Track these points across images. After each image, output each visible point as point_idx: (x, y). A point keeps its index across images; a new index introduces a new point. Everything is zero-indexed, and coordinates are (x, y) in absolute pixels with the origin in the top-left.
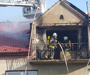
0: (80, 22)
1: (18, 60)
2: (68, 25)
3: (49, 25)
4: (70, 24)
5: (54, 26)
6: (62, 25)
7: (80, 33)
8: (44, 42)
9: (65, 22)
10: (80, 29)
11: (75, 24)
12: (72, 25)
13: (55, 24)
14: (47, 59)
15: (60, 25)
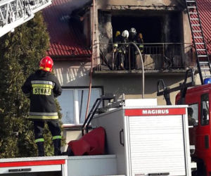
0: (171, 4)
1: (72, 70)
2: (151, 8)
3: (119, 8)
4: (155, 7)
5: (127, 9)
6: (140, 8)
7: (167, 23)
8: (107, 37)
9: (146, 4)
10: (167, 16)
11: (162, 8)
12: (158, 9)
13: (129, 6)
14: (122, 69)
15: (137, 8)
